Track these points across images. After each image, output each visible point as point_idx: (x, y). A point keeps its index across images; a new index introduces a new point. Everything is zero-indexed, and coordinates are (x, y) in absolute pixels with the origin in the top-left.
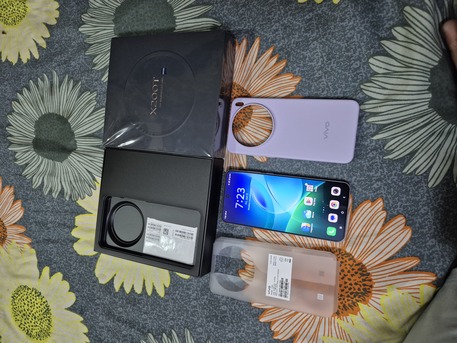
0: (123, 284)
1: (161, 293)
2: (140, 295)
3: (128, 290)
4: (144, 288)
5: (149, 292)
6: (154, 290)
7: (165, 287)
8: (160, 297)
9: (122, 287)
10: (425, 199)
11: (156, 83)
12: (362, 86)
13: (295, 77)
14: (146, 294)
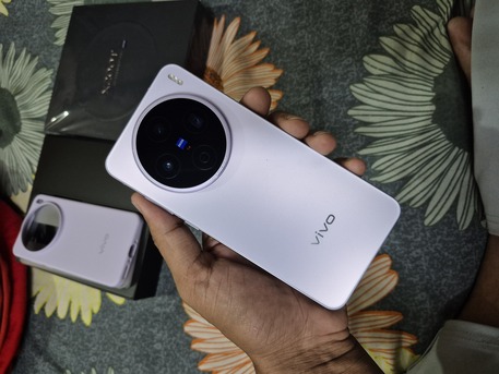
0: (44, 305)
1: (87, 320)
2: (64, 320)
3: (49, 313)
4: (69, 312)
5: (74, 318)
6: (79, 316)
7: (93, 313)
8: (84, 325)
9: (43, 309)
10: (419, 239)
11: (113, 57)
12: (352, 87)
13: (276, 68)
14: (70, 319)
